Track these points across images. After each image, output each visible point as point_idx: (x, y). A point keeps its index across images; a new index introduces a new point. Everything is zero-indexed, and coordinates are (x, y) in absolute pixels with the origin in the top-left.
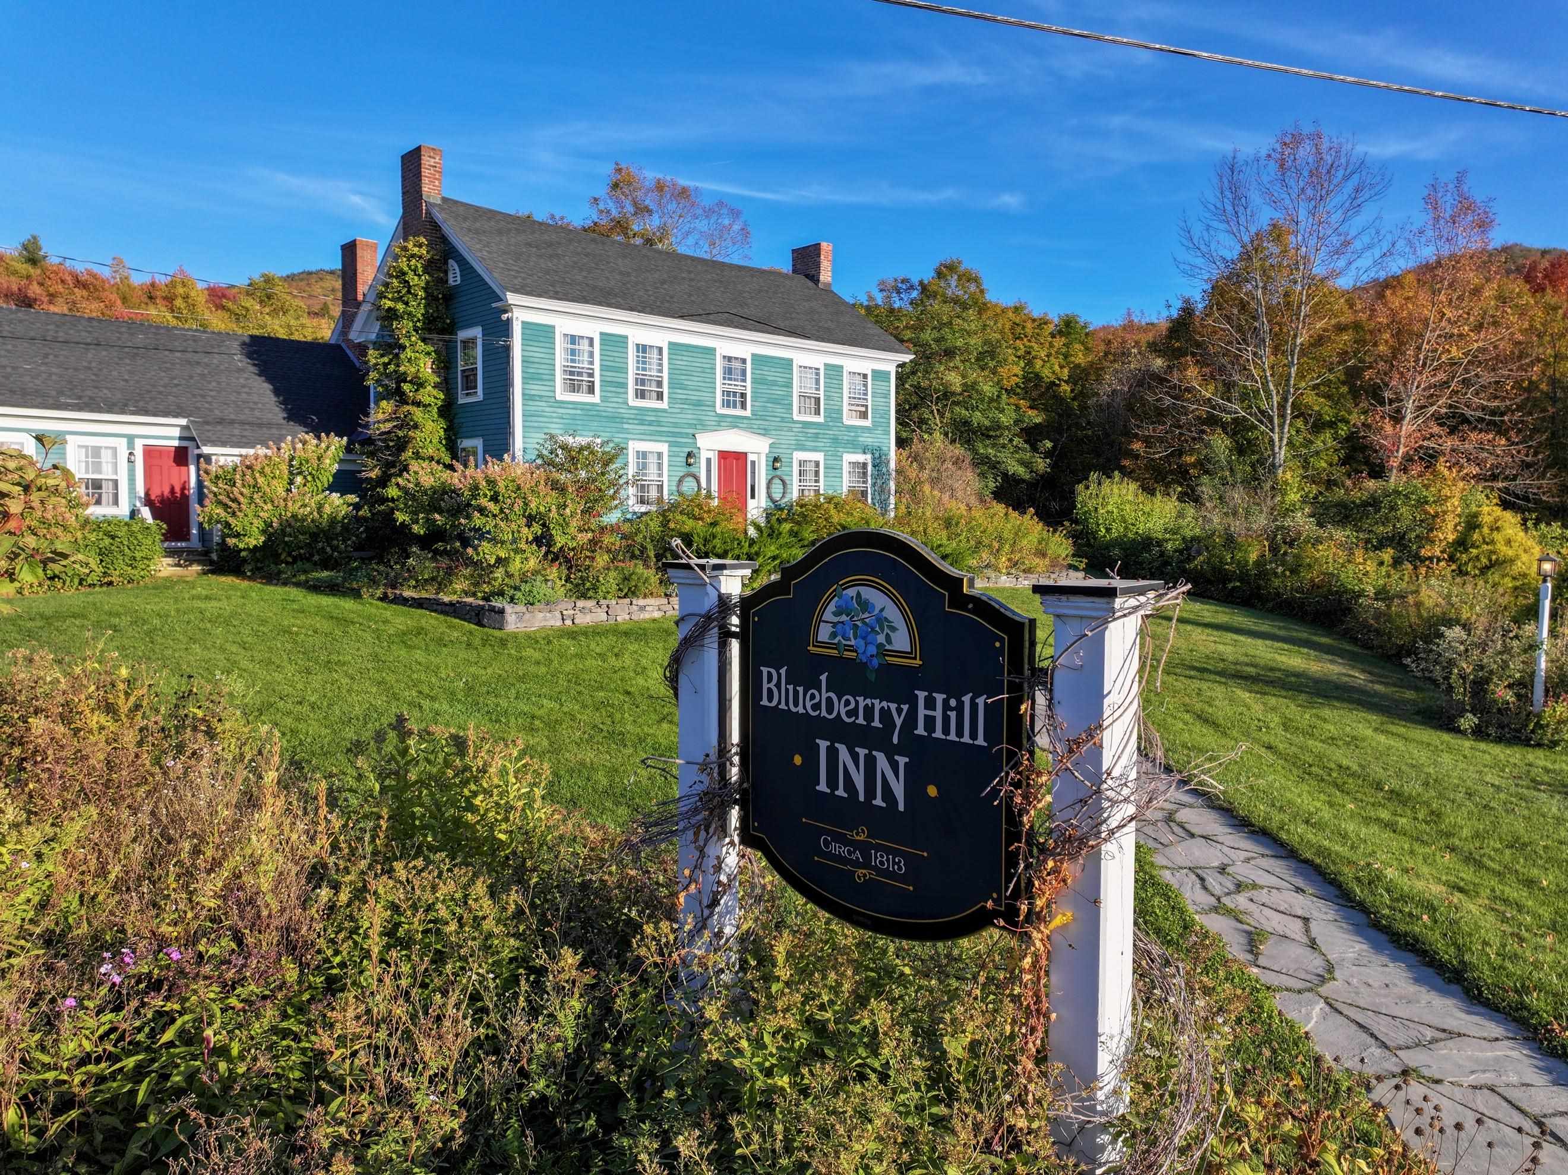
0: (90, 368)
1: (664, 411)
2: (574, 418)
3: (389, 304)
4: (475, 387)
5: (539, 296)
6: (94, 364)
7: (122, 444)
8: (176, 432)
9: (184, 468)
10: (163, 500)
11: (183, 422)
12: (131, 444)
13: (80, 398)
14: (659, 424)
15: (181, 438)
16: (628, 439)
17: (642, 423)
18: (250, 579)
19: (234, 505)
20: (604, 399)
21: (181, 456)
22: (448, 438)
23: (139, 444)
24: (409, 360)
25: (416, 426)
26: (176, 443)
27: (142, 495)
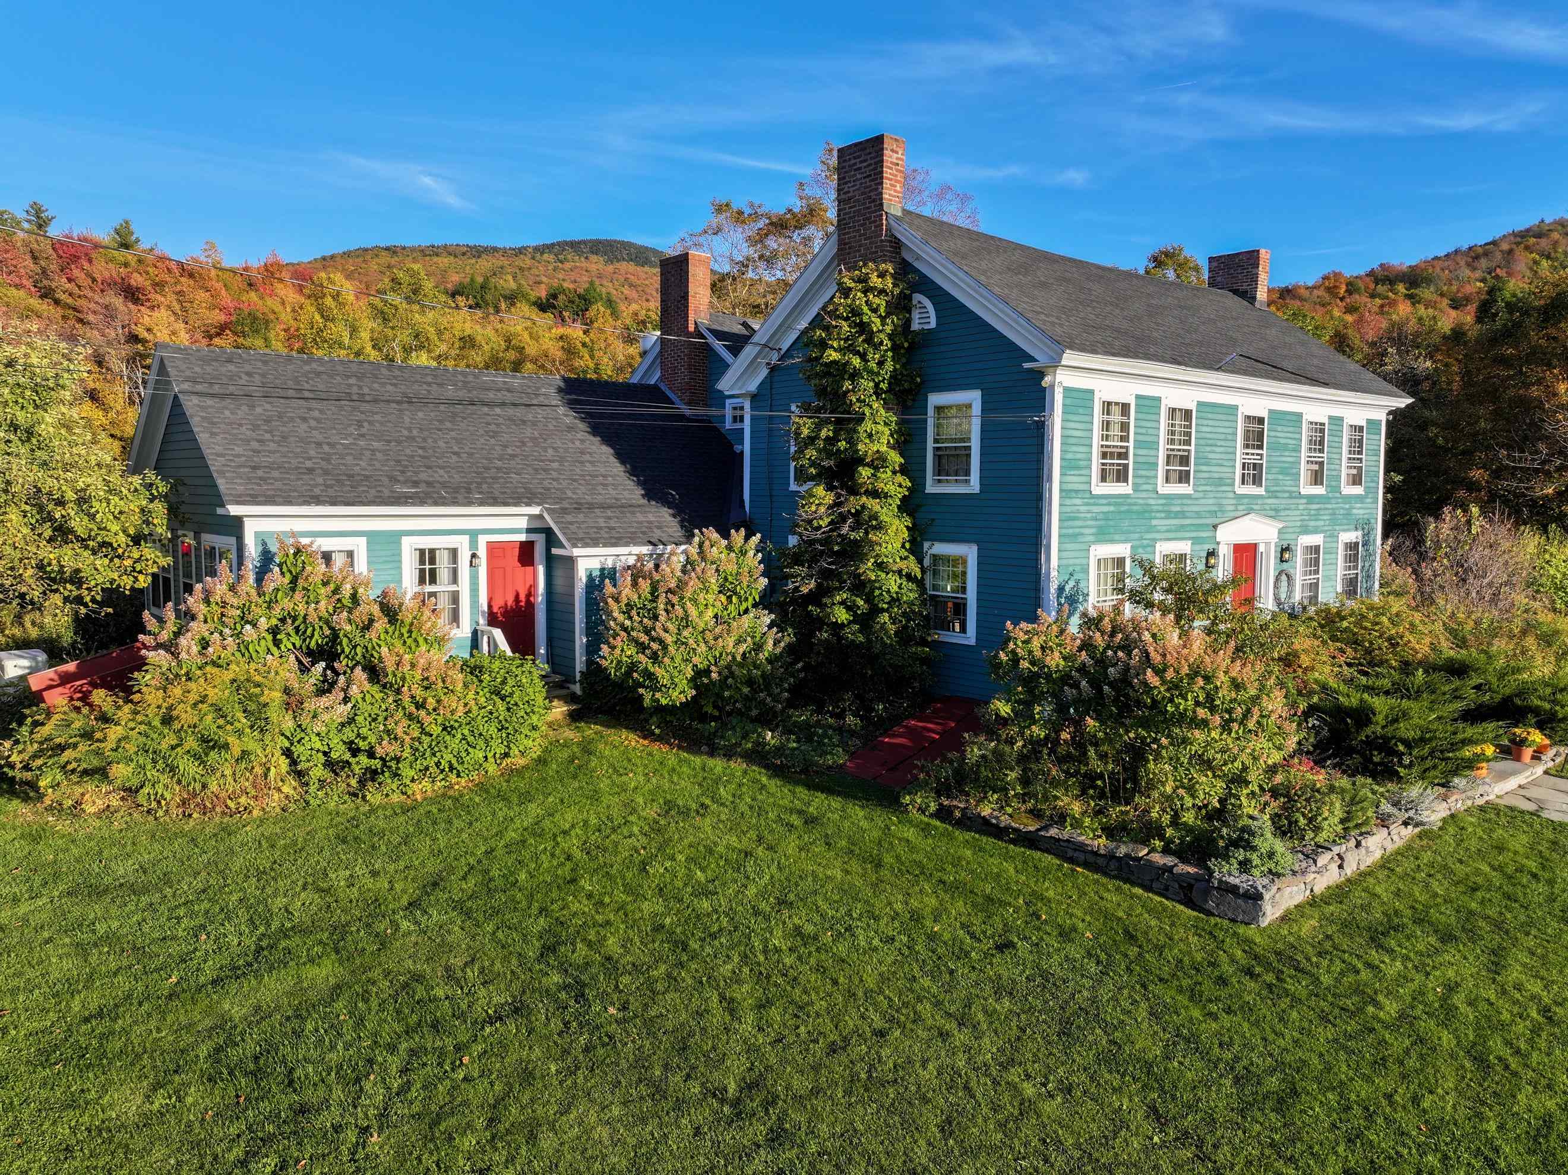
0: (413, 438)
1: (1188, 497)
2: (1106, 517)
3: (834, 356)
4: (967, 473)
5: (1094, 352)
6: (415, 432)
7: (462, 543)
8: (523, 523)
9: (530, 569)
10: (506, 612)
11: (535, 510)
12: (474, 544)
13: (416, 484)
14: (1182, 515)
15: (529, 531)
16: (1155, 540)
17: (1169, 515)
18: (659, 739)
19: (655, 646)
20: (1136, 488)
21: (526, 554)
22: (912, 541)
23: (483, 540)
24: (870, 436)
25: (879, 527)
26: (523, 537)
27: (486, 609)
